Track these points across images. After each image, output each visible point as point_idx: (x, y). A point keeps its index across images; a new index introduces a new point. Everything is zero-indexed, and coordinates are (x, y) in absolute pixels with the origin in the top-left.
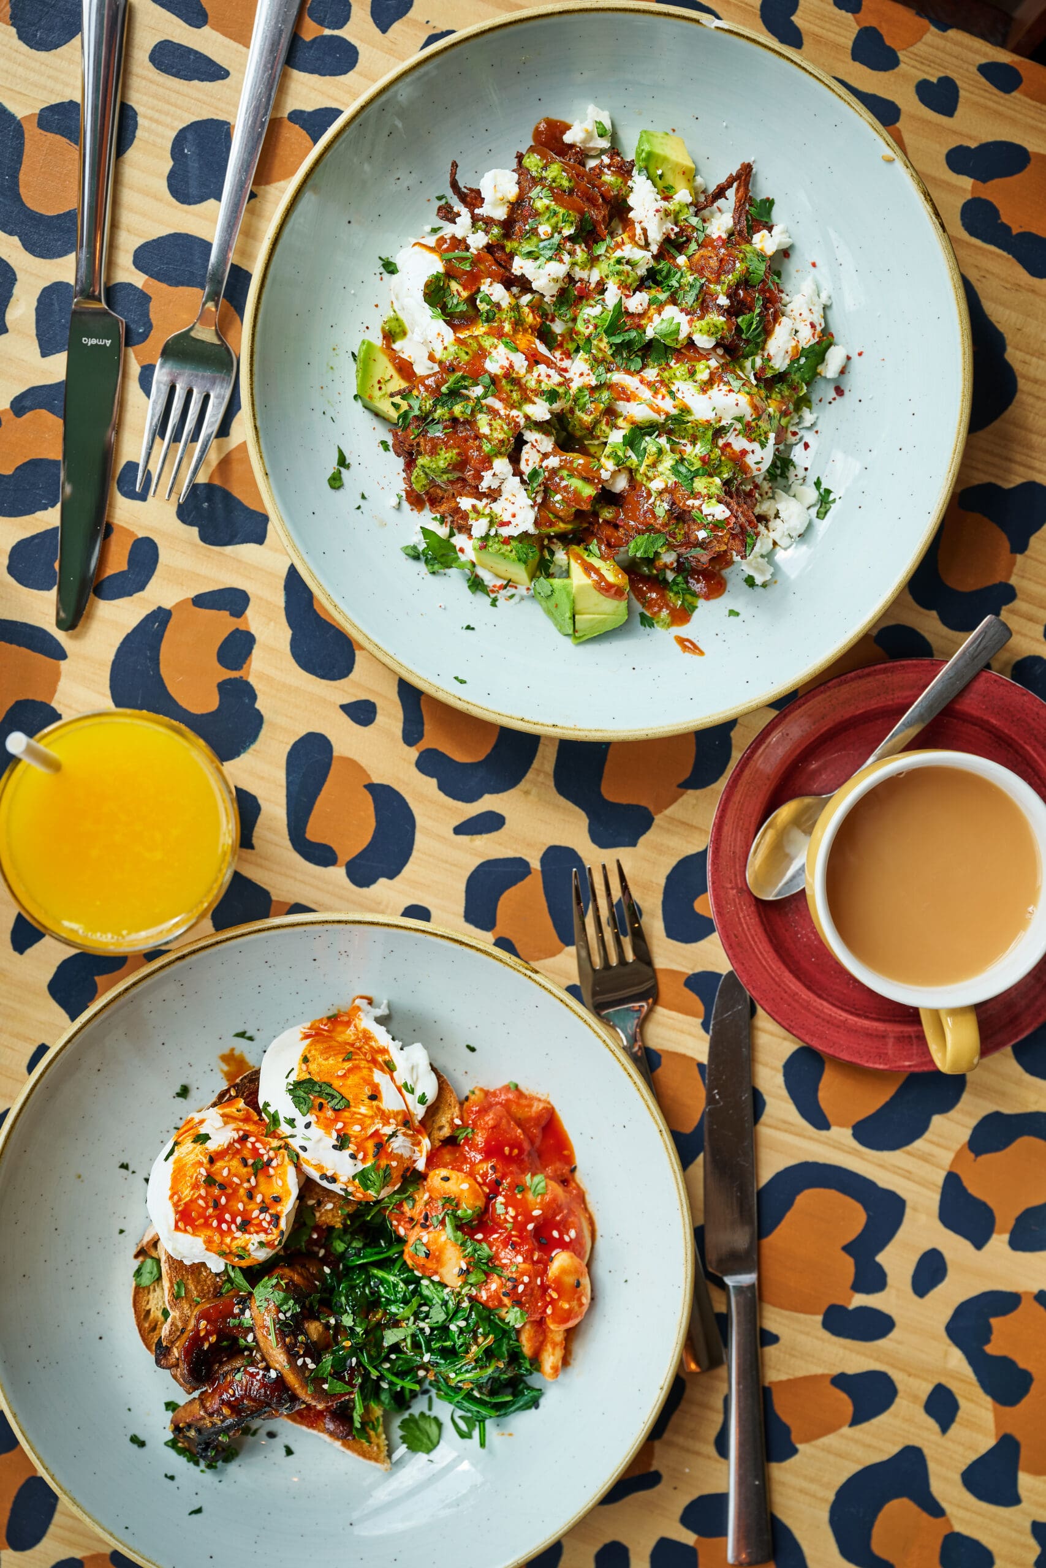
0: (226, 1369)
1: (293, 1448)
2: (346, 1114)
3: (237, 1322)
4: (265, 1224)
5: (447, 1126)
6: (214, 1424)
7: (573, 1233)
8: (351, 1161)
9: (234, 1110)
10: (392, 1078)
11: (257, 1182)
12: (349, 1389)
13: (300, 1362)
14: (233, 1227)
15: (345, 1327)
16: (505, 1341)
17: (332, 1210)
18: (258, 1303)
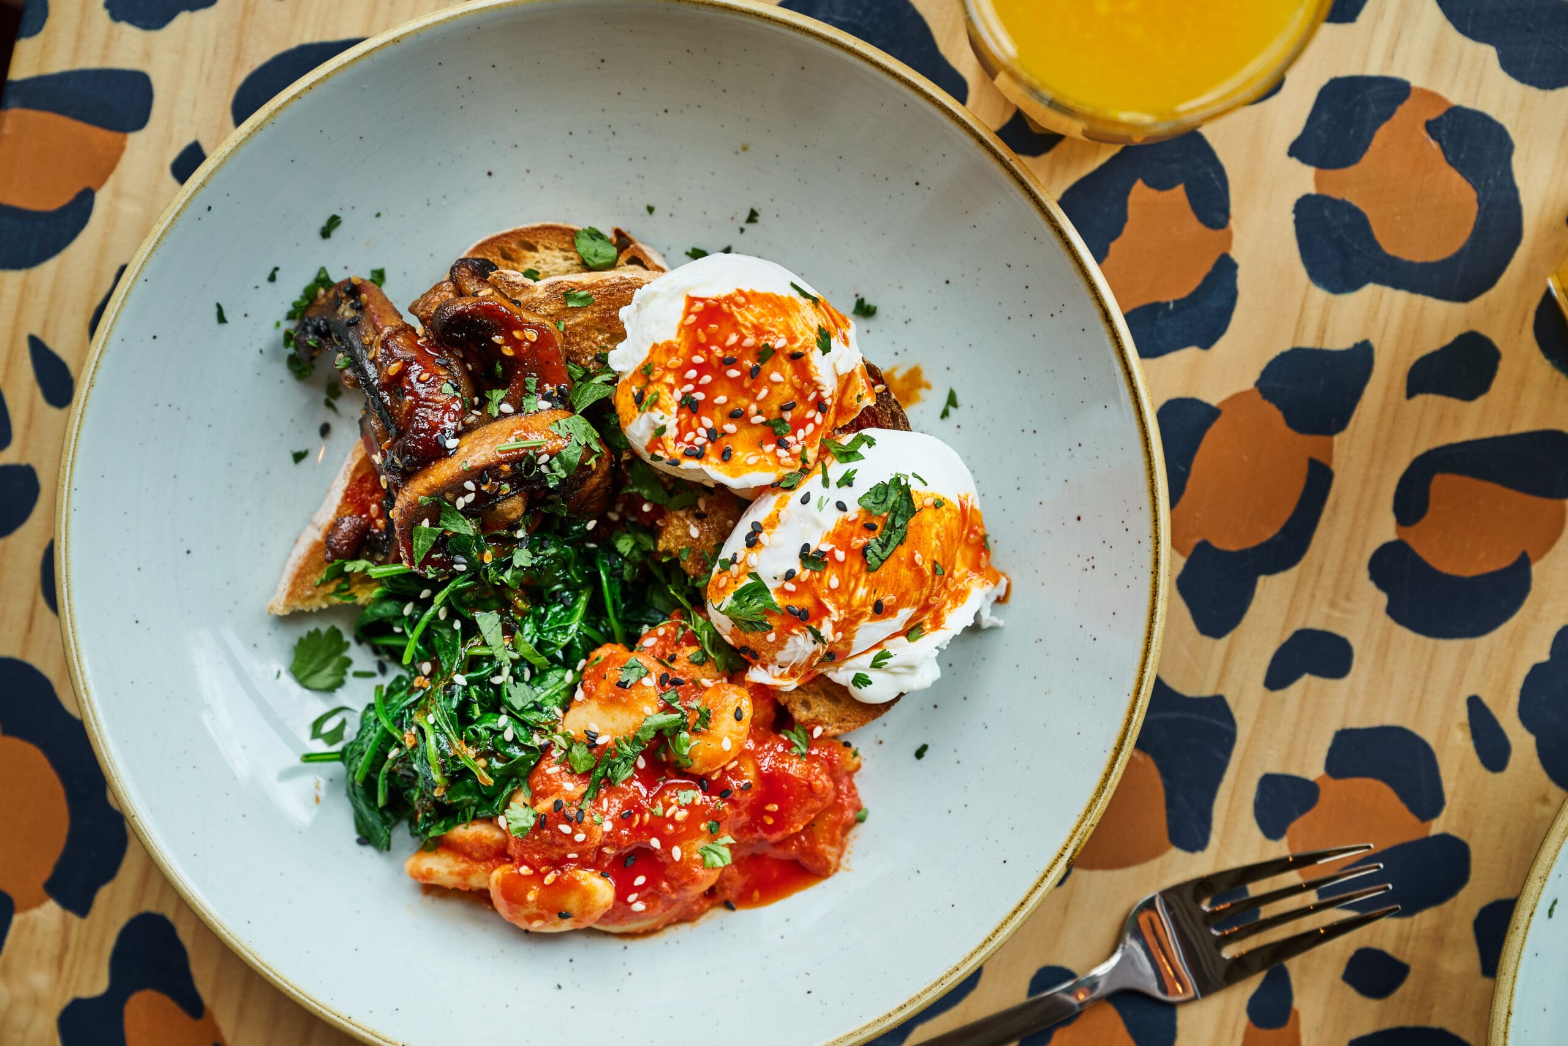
0: (456, 368)
1: (304, 463)
2: (857, 567)
3: (532, 387)
4: (690, 436)
5: (811, 715)
6: (368, 347)
7: (639, 907)
8: (782, 571)
9: (860, 391)
10: (895, 635)
11: (755, 425)
12: (419, 558)
13: (469, 485)
14: (690, 387)
15: (510, 553)
16: (476, 800)
17: (688, 535)
18: (562, 422)
